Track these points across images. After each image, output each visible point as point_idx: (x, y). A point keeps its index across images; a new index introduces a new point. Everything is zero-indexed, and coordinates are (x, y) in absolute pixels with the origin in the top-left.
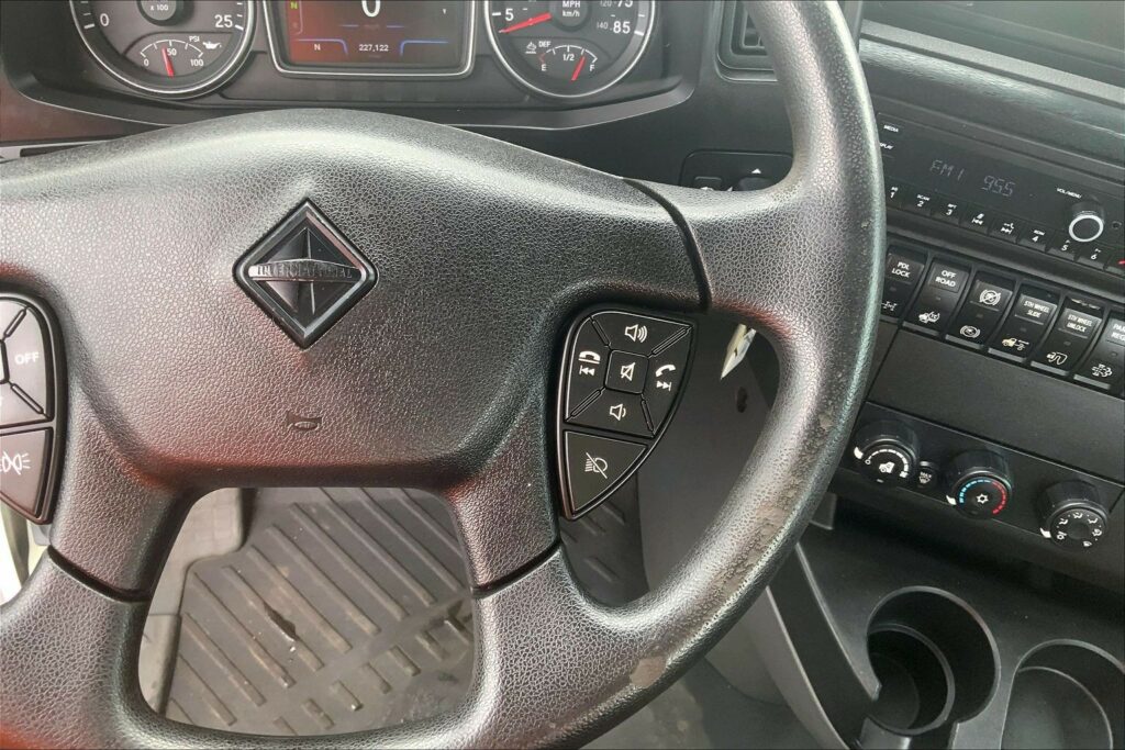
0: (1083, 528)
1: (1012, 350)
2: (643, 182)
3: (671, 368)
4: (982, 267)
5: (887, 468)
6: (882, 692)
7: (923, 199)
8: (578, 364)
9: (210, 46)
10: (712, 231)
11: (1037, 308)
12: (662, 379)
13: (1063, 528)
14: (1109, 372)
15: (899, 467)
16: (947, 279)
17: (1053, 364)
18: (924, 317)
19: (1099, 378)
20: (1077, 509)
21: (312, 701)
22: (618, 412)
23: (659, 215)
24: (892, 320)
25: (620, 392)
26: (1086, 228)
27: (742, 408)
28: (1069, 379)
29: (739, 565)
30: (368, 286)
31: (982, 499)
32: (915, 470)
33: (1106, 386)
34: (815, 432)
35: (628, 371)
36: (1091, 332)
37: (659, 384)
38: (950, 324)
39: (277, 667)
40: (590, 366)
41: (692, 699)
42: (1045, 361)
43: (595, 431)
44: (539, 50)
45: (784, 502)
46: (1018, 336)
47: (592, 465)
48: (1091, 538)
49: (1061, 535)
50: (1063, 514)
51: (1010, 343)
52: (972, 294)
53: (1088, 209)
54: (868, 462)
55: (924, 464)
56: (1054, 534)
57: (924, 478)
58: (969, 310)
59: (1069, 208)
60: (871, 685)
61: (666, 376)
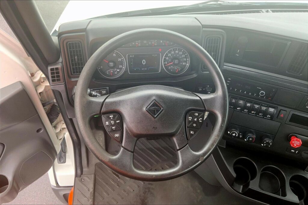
0: (268, 143)
1: (253, 113)
2: (195, 93)
3: (201, 119)
4: (246, 100)
5: (234, 135)
6: (237, 176)
7: (236, 90)
8: (189, 119)
9: (118, 70)
10: (205, 100)
11: (257, 106)
12: (200, 120)
13: (265, 143)
14: (270, 116)
15: (236, 134)
16: (241, 102)
17: (260, 115)
18: (238, 108)
19: (268, 117)
20: (267, 140)
21: (124, 190)
22: (195, 125)
23: (198, 98)
24: (233, 109)
25: (195, 122)
26: (262, 93)
27: (207, 126)
28: (263, 118)
29: (212, 145)
30: (163, 110)
31: (251, 139)
32: (239, 135)
33: (270, 119)
34: (221, 126)
35: (196, 119)
36: (266, 110)
37: (200, 121)
38: (242, 110)
39: (116, 184)
40: (190, 119)
41: (200, 186)
42: (259, 115)
43: (192, 128)
44: (171, 68)
45: (218, 136)
46: (254, 111)
47: (192, 132)
48: (270, 145)
49: (265, 145)
50: (265, 141)
51: (253, 112)
52: (246, 104)
53: (262, 91)
54: (231, 134)
55: (241, 134)
56: (264, 145)
57: (241, 136)
58: (245, 107)
59: (259, 90)
60: (234, 175)
61: (201, 120)
